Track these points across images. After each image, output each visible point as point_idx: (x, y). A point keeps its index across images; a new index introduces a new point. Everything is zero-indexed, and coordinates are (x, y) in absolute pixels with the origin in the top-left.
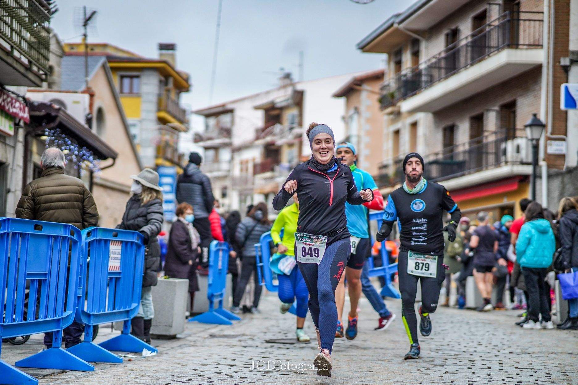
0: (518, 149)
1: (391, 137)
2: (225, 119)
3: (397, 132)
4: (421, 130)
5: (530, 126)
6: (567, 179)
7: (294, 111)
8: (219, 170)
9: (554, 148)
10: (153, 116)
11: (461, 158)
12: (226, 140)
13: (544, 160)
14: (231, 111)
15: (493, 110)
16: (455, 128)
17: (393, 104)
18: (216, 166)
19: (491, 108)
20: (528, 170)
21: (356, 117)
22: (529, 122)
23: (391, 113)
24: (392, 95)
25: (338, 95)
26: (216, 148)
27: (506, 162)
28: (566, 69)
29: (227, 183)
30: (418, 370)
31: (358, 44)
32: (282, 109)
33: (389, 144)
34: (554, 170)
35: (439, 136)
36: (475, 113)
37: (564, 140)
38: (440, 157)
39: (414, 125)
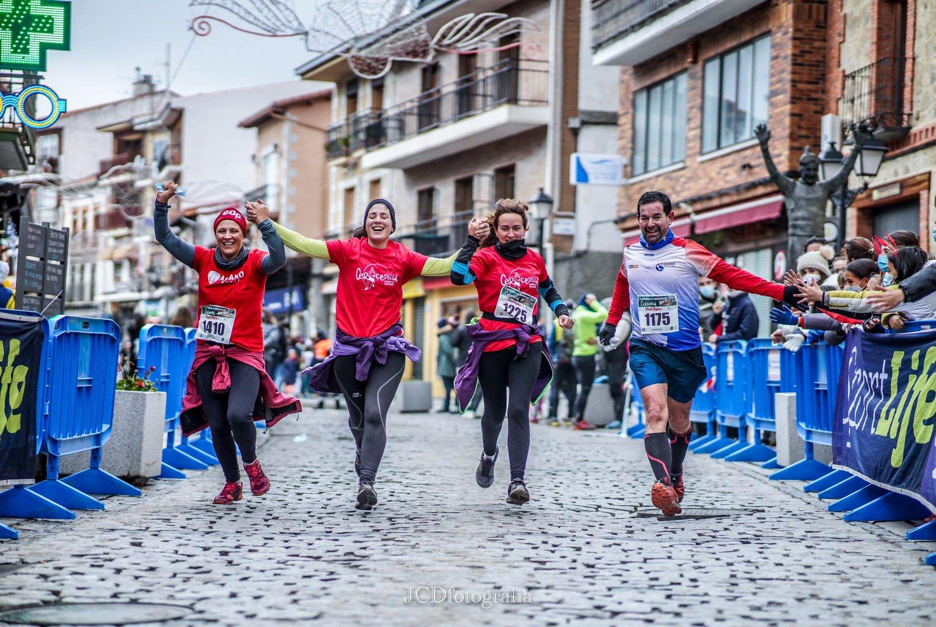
1: (341, 196)
2: (47, 143)
3: (350, 191)
4: (385, 192)
5: (537, 202)
6: (576, 264)
7: (165, 138)
9: (562, 227)
11: (441, 233)
12: (50, 176)
13: (550, 241)
14: (59, 131)
15: (486, 175)
16: (434, 193)
17: (348, 154)
19: (483, 172)
21: (274, 158)
22: (535, 197)
23: (345, 165)
24: (346, 142)
25: (247, 125)
28: (575, 132)
31: (297, 69)
32: (144, 132)
34: (561, 254)
35: (412, 201)
36: (461, 176)
37: (572, 217)
39: (376, 183)
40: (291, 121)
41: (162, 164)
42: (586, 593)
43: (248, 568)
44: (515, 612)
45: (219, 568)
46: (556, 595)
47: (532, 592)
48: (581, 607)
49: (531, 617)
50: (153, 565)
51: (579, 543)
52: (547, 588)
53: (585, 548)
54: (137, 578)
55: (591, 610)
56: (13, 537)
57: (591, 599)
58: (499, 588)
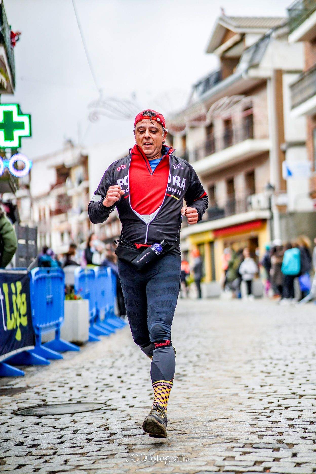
0: (259, 202)
6: (290, 219)
7: (80, 170)
11: (222, 207)
13: (275, 208)
15: (241, 174)
16: (215, 188)
20: (266, 214)
22: (266, 186)
27: (252, 210)
28: (284, 152)
32: (70, 169)
36: (228, 177)
41: (80, 182)
42: (288, 387)
43: (130, 384)
44: (254, 398)
45: (117, 384)
46: (273, 388)
47: (263, 388)
48: (285, 394)
49: (261, 400)
50: (87, 385)
51: (287, 363)
52: (270, 385)
53: (290, 365)
54: (80, 391)
55: (290, 395)
56: (22, 375)
57: (291, 389)
58: (247, 387)
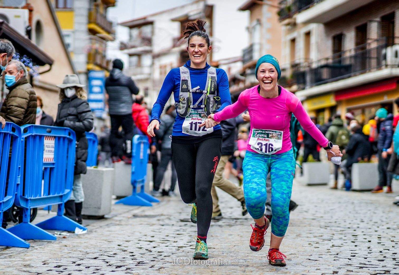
0: (396, 54)
1: (288, 44)
2: (147, 30)
3: (293, 41)
4: (314, 39)
8: (141, 74)
10: (84, 27)
11: (347, 62)
12: (147, 48)
14: (151, 23)
15: (375, 21)
16: (343, 37)
17: (289, 17)
18: (139, 70)
19: (373, 20)
21: (258, 27)
23: (288, 24)
24: (289, 9)
25: (243, 9)
26: (139, 55)
27: (386, 66)
29: (149, 84)
30: (309, 244)
33: (286, 51)
35: (329, 44)
36: (360, 23)
38: (330, 61)
39: (308, 34)
40: (267, 4)
